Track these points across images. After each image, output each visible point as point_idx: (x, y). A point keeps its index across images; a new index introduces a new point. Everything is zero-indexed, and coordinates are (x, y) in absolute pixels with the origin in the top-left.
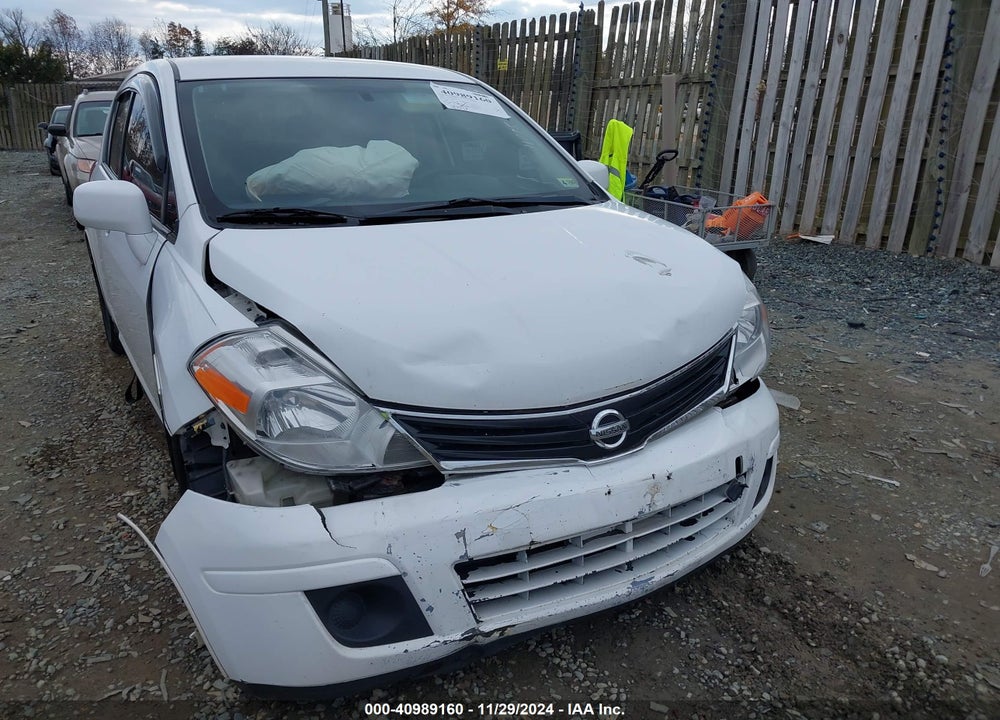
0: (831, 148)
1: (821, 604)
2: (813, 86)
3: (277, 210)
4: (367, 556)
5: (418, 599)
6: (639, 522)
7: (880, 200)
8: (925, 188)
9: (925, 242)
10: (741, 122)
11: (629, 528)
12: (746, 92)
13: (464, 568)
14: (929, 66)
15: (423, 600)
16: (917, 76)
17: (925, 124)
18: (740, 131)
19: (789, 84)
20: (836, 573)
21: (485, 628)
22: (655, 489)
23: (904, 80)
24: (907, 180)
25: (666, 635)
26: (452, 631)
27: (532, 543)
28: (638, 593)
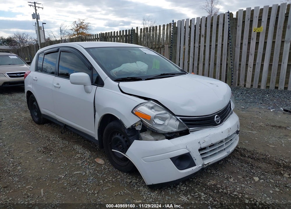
0: (204, 62)
1: (258, 155)
2: (197, 47)
3: (128, 78)
4: (183, 149)
5: (193, 158)
6: (226, 139)
7: (218, 73)
8: (228, 70)
9: (231, 83)
10: (180, 56)
11: (224, 141)
12: (180, 49)
13: (200, 150)
14: (225, 42)
15: (194, 158)
16: (222, 45)
17: (226, 55)
18: (180, 58)
19: (191, 47)
20: (256, 150)
21: (206, 163)
22: (229, 131)
23: (219, 46)
24: (223, 68)
25: (232, 164)
26: (200, 164)
27: (212, 144)
28: (228, 154)
